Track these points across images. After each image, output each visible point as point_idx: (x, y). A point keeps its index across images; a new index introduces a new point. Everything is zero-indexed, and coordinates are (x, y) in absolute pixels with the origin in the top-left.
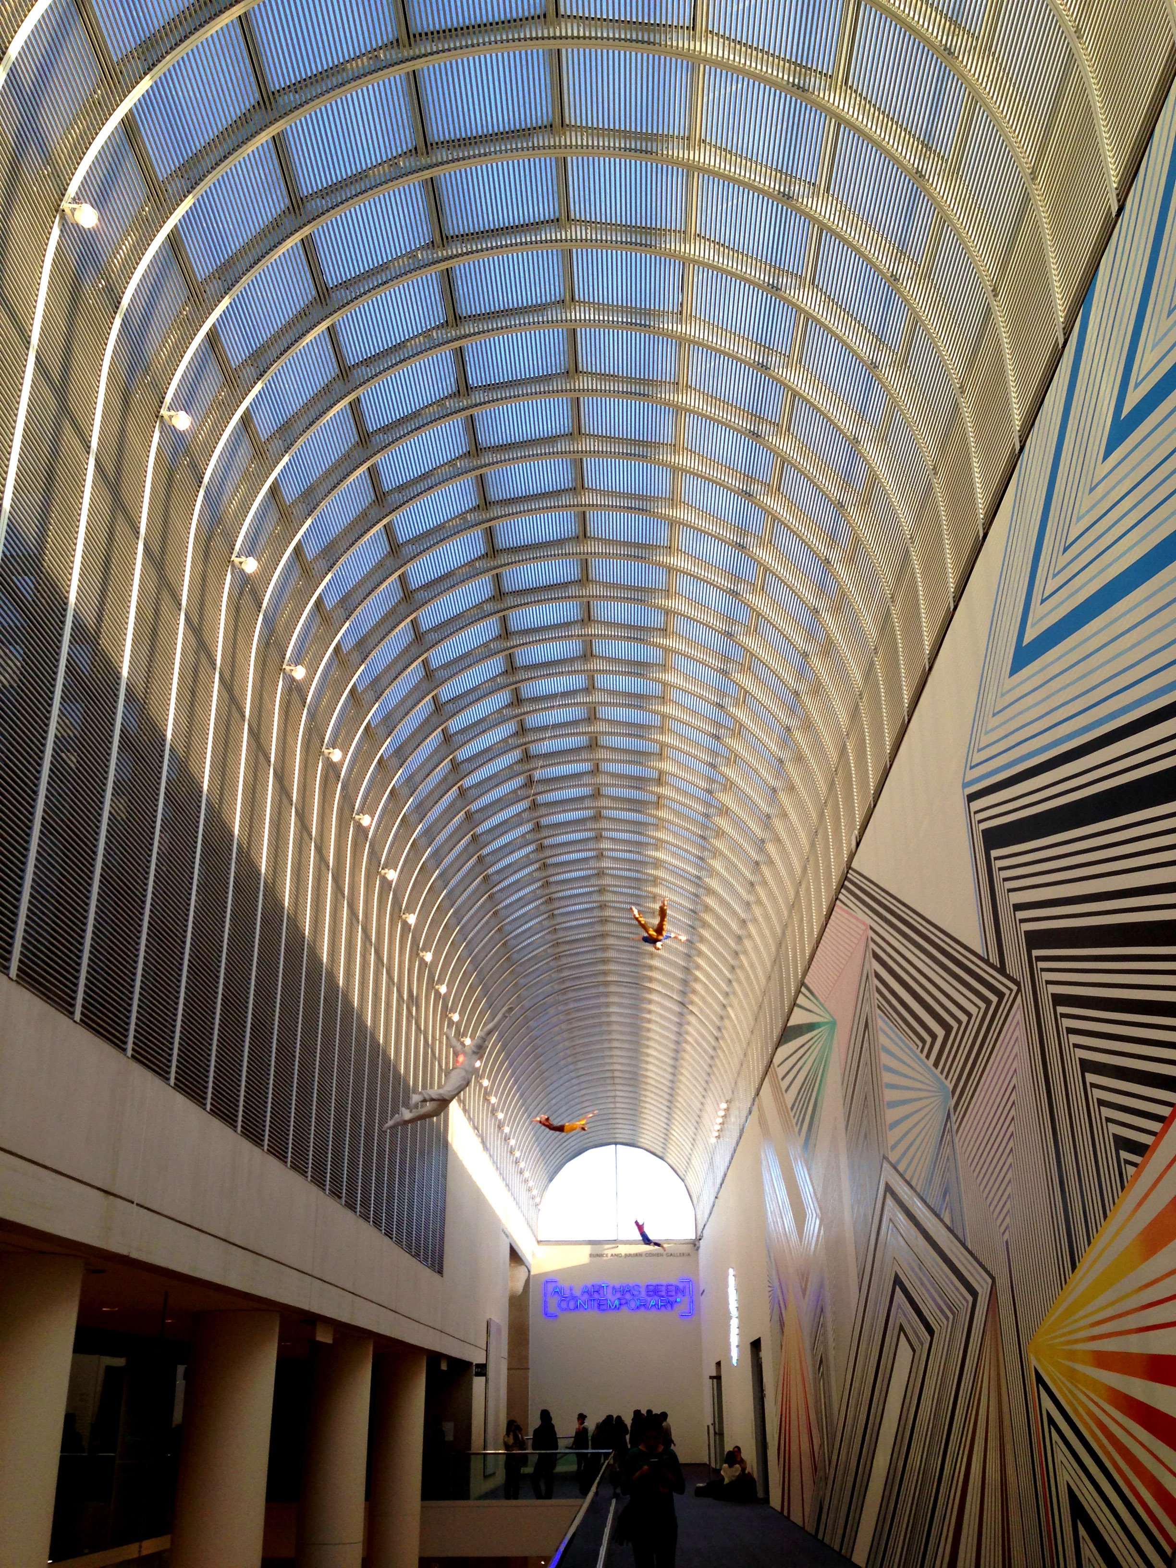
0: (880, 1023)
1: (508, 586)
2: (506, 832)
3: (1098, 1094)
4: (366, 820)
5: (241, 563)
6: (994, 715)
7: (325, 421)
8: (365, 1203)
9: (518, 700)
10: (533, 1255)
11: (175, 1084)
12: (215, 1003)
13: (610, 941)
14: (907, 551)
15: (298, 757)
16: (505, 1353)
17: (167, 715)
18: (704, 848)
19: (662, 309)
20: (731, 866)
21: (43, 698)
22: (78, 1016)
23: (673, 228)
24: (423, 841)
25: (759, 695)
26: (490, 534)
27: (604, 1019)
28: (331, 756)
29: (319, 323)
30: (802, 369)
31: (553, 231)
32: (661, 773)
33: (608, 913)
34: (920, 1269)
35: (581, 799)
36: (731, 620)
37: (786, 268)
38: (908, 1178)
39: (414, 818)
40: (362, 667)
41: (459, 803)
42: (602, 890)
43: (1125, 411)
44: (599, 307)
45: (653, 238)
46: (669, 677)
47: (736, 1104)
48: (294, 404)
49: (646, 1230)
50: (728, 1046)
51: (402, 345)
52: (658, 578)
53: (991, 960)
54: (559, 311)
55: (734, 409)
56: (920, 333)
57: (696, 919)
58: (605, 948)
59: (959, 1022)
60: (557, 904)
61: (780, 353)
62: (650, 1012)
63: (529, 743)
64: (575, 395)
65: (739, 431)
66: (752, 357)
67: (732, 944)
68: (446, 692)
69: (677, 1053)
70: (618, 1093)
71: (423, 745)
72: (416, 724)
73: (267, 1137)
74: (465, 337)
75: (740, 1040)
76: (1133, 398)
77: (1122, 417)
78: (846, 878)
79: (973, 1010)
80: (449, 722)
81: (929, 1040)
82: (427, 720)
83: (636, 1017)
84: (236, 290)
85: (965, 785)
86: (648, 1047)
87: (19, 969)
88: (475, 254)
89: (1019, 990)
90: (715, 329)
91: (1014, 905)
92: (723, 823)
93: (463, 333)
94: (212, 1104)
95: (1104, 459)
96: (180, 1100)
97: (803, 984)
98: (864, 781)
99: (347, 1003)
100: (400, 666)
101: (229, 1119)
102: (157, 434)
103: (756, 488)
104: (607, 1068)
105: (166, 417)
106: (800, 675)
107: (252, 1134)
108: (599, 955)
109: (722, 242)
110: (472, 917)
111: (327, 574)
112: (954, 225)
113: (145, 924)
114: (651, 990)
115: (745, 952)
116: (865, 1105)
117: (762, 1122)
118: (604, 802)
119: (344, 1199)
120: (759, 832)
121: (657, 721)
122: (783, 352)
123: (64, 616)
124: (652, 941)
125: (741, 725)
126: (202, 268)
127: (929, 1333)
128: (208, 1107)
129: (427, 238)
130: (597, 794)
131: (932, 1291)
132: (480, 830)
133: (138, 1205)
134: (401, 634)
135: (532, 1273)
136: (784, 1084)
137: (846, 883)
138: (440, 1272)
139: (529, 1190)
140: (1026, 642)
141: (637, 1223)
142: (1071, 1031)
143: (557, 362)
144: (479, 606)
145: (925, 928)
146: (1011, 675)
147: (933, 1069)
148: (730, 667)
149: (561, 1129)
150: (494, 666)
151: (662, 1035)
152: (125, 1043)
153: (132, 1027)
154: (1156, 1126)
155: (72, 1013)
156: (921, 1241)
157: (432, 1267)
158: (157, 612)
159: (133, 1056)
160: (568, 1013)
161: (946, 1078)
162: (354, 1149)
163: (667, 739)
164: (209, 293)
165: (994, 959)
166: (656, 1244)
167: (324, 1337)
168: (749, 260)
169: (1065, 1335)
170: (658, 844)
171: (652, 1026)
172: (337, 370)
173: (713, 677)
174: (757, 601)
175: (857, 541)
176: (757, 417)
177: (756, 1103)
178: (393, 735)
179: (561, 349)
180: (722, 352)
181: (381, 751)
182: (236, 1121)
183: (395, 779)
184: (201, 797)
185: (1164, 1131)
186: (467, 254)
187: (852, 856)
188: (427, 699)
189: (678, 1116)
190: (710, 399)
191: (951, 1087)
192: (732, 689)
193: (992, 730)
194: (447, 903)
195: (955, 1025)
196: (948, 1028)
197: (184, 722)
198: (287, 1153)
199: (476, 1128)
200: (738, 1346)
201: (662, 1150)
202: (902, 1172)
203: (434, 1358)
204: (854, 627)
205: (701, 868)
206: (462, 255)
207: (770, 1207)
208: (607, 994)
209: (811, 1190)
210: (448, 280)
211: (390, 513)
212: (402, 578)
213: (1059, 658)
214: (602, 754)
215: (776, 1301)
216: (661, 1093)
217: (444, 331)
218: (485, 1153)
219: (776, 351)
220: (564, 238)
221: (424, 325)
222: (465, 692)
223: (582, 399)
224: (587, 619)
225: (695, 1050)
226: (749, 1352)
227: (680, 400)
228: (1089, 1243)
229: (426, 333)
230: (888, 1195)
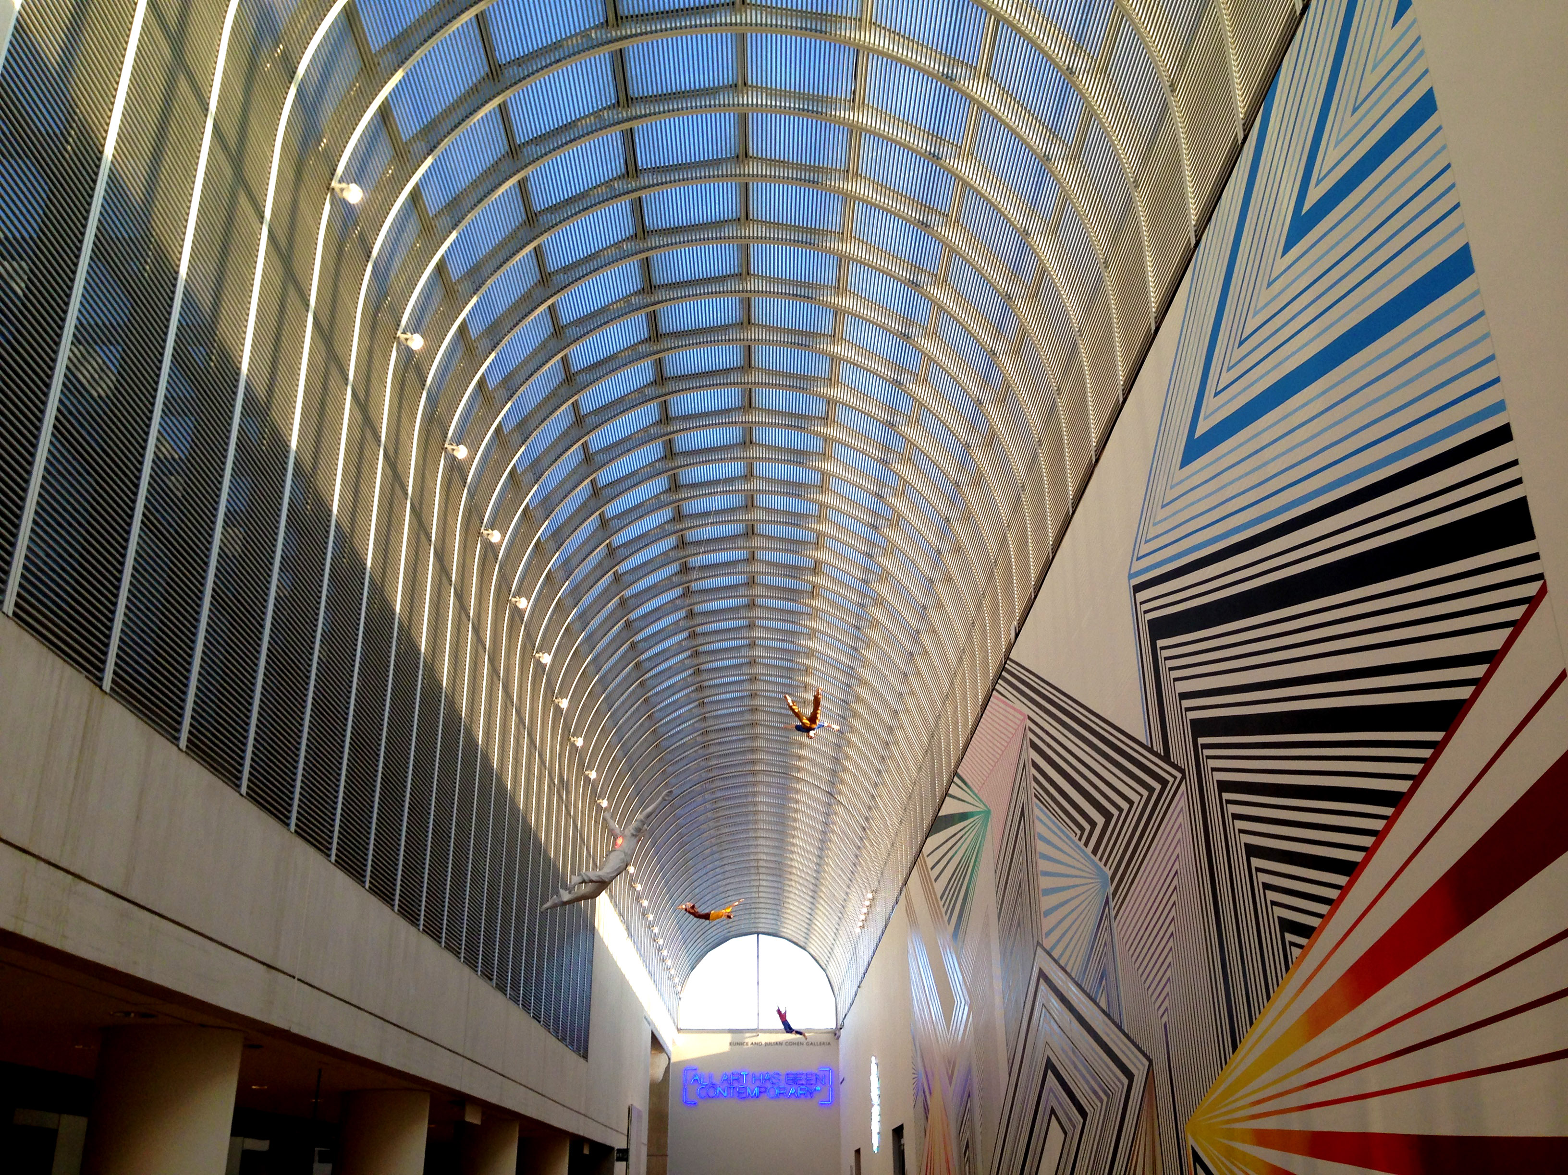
0: (1037, 812)
1: (670, 370)
2: (659, 619)
3: (1264, 878)
4: (522, 603)
5: (407, 340)
6: (1163, 506)
7: (493, 199)
8: (515, 986)
9: (675, 486)
10: (674, 1042)
11: (336, 861)
12: (375, 781)
13: (760, 730)
14: (1075, 344)
15: (458, 537)
16: (645, 1140)
17: (333, 491)
18: (857, 638)
19: (834, 96)
20: (884, 656)
21: (215, 469)
22: (244, 790)
23: (849, 15)
24: (578, 625)
25: (918, 485)
26: (653, 318)
27: (751, 808)
28: (489, 537)
29: (490, 99)
30: (974, 161)
31: (728, 14)
32: (817, 562)
33: (759, 702)
34: (1074, 1052)
35: (735, 587)
36: (892, 410)
37: (961, 59)
38: (1062, 962)
39: (570, 601)
40: (523, 449)
41: (614, 589)
42: (754, 679)
43: (1306, 207)
44: (772, 92)
45: (829, 25)
46: (828, 466)
47: (882, 894)
48: (464, 181)
49: (788, 1019)
50: (875, 836)
51: (572, 124)
52: (822, 368)
53: (1155, 749)
54: (731, 95)
55: (903, 199)
56: (1094, 126)
57: (847, 709)
58: (755, 738)
59: (1120, 810)
60: (707, 692)
61: (952, 144)
62: (797, 802)
63: (685, 529)
64: (743, 180)
65: (907, 221)
66: (924, 147)
67: (883, 734)
68: (604, 476)
69: (823, 842)
70: (762, 883)
71: (580, 529)
72: (572, 509)
73: (422, 917)
74: (636, 118)
75: (887, 829)
76: (1314, 195)
77: (1304, 212)
78: (1004, 669)
79: (1135, 798)
80: (607, 506)
81: (1087, 827)
82: (584, 504)
83: (783, 806)
84: (409, 64)
85: (1131, 576)
86: (794, 837)
87: (189, 740)
88: (649, 35)
89: (1184, 777)
90: (888, 118)
91: (1179, 694)
92: (877, 613)
93: (634, 114)
94: (370, 882)
95: (1284, 253)
96: (341, 878)
97: (956, 774)
98: (1025, 572)
99: (501, 786)
100: (559, 449)
101: (386, 897)
102: (327, 207)
103: (923, 278)
104: (752, 857)
105: (337, 190)
106: (962, 466)
107: (409, 913)
108: (749, 744)
109: (897, 31)
110: (623, 703)
111: (490, 353)
112: (1132, 20)
113: (310, 700)
114: (799, 780)
115: (896, 743)
116: (1019, 894)
117: (910, 911)
118: (758, 591)
119: (495, 981)
120: (913, 622)
121: (814, 510)
122: (955, 143)
123: (236, 387)
124: (804, 729)
125: (899, 515)
126: (376, 40)
127: (1082, 1117)
128: (367, 885)
129: (601, 17)
130: (751, 582)
131: (1085, 1072)
132: (632, 616)
133: (299, 980)
134: (562, 417)
135: (672, 1061)
136: (934, 873)
137: (1004, 673)
138: (585, 1057)
139: (671, 978)
140: (1198, 434)
141: (779, 1012)
142: (1236, 817)
143: (727, 146)
144: (640, 390)
145: (1086, 717)
146: (1182, 467)
147: (1092, 856)
148: (891, 457)
149: (706, 917)
150: (652, 452)
151: (809, 826)
152: (289, 818)
153: (296, 802)
154: (1323, 909)
155: (239, 786)
156: (1076, 1024)
157: (577, 1051)
158: (325, 387)
159: (296, 831)
160: (715, 801)
161: (1105, 865)
162: (505, 931)
163: (823, 527)
164: (382, 65)
165: (1158, 747)
166: (798, 1032)
167: (473, 1118)
168: (924, 50)
169: (1225, 1113)
170: (812, 634)
171: (798, 816)
172: (507, 148)
173: (874, 468)
174: (921, 392)
175: (1024, 333)
176: (927, 208)
177: (903, 893)
178: (550, 518)
179: (732, 133)
180: (893, 141)
181: (539, 534)
182: (393, 900)
183: (551, 563)
184: (364, 574)
185: (1331, 914)
186: (641, 34)
187: (1011, 647)
188: (585, 483)
189: (822, 906)
190: (879, 188)
191: (1110, 873)
192: (891, 480)
193: (1160, 522)
194: (599, 688)
195: (1116, 813)
196: (1108, 816)
197: (349, 498)
198: (441, 933)
199: (621, 915)
200: (879, 1133)
201: (804, 940)
202: (1056, 958)
203: (578, 1141)
204: (1017, 419)
205: (854, 658)
206: (636, 35)
207: (916, 993)
208: (755, 784)
209: (961, 977)
210: (620, 61)
211: (555, 294)
212: (565, 361)
213: (1231, 451)
214: (757, 542)
215: (921, 1088)
216: (805, 883)
217: (615, 112)
218: (629, 940)
219: (948, 142)
220: (738, 21)
221: (595, 105)
222: (621, 478)
223: (751, 184)
224: (748, 405)
225: (842, 840)
226: (891, 1138)
227: (850, 188)
228: (1251, 1024)
229: (596, 114)
230: (1041, 980)
